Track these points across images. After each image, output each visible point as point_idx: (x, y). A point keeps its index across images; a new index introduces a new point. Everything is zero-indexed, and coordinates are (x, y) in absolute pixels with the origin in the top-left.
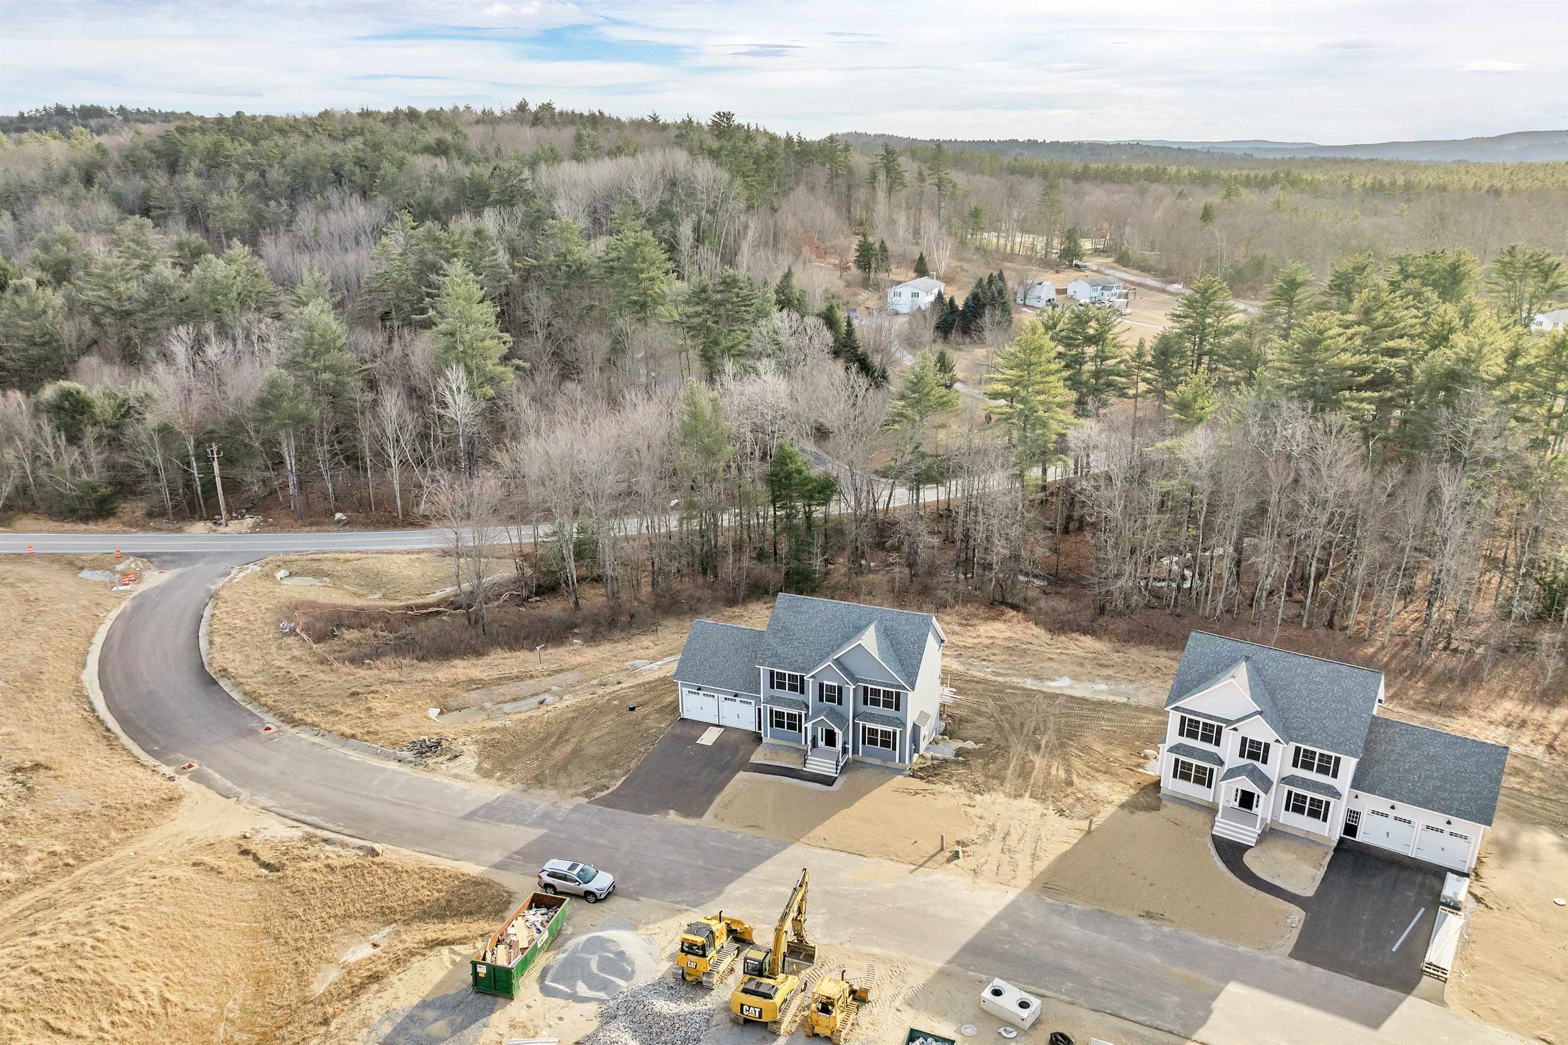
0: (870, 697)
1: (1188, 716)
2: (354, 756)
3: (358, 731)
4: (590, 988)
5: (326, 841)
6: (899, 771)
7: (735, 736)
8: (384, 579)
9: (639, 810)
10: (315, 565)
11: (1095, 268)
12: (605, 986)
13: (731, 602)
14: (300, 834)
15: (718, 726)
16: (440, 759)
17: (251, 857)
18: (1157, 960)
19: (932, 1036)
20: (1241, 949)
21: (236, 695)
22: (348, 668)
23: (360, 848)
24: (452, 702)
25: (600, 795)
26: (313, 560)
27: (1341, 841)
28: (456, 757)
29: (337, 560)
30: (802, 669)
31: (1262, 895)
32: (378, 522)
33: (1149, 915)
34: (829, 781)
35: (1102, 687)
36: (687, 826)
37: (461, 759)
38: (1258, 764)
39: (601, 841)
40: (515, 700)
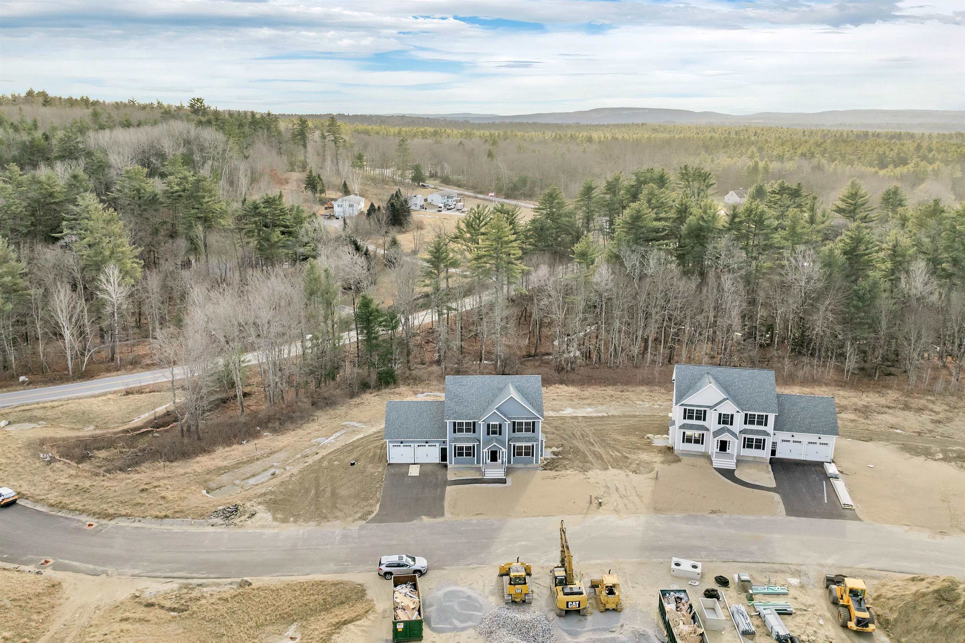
0: (516, 427)
1: (688, 408)
2: (175, 529)
3: (169, 513)
4: (462, 622)
5: (200, 585)
6: (536, 469)
7: (429, 468)
8: (91, 416)
9: (403, 521)
10: (28, 414)
11: (433, 186)
12: (469, 618)
13: (352, 395)
14: (177, 585)
15: (415, 464)
16: (243, 518)
17: (157, 607)
18: (733, 532)
19: (672, 591)
20: (764, 517)
21: (44, 509)
22: (121, 475)
23: (231, 584)
24: (212, 485)
25: (370, 517)
26: (24, 410)
27: (771, 459)
28: (253, 515)
29: (45, 408)
30: (475, 418)
31: (755, 490)
32: (55, 379)
33: (713, 512)
34: (503, 481)
35: (589, 410)
36: (440, 523)
37: (257, 516)
38: (728, 426)
39: (394, 542)
40: (254, 476)
